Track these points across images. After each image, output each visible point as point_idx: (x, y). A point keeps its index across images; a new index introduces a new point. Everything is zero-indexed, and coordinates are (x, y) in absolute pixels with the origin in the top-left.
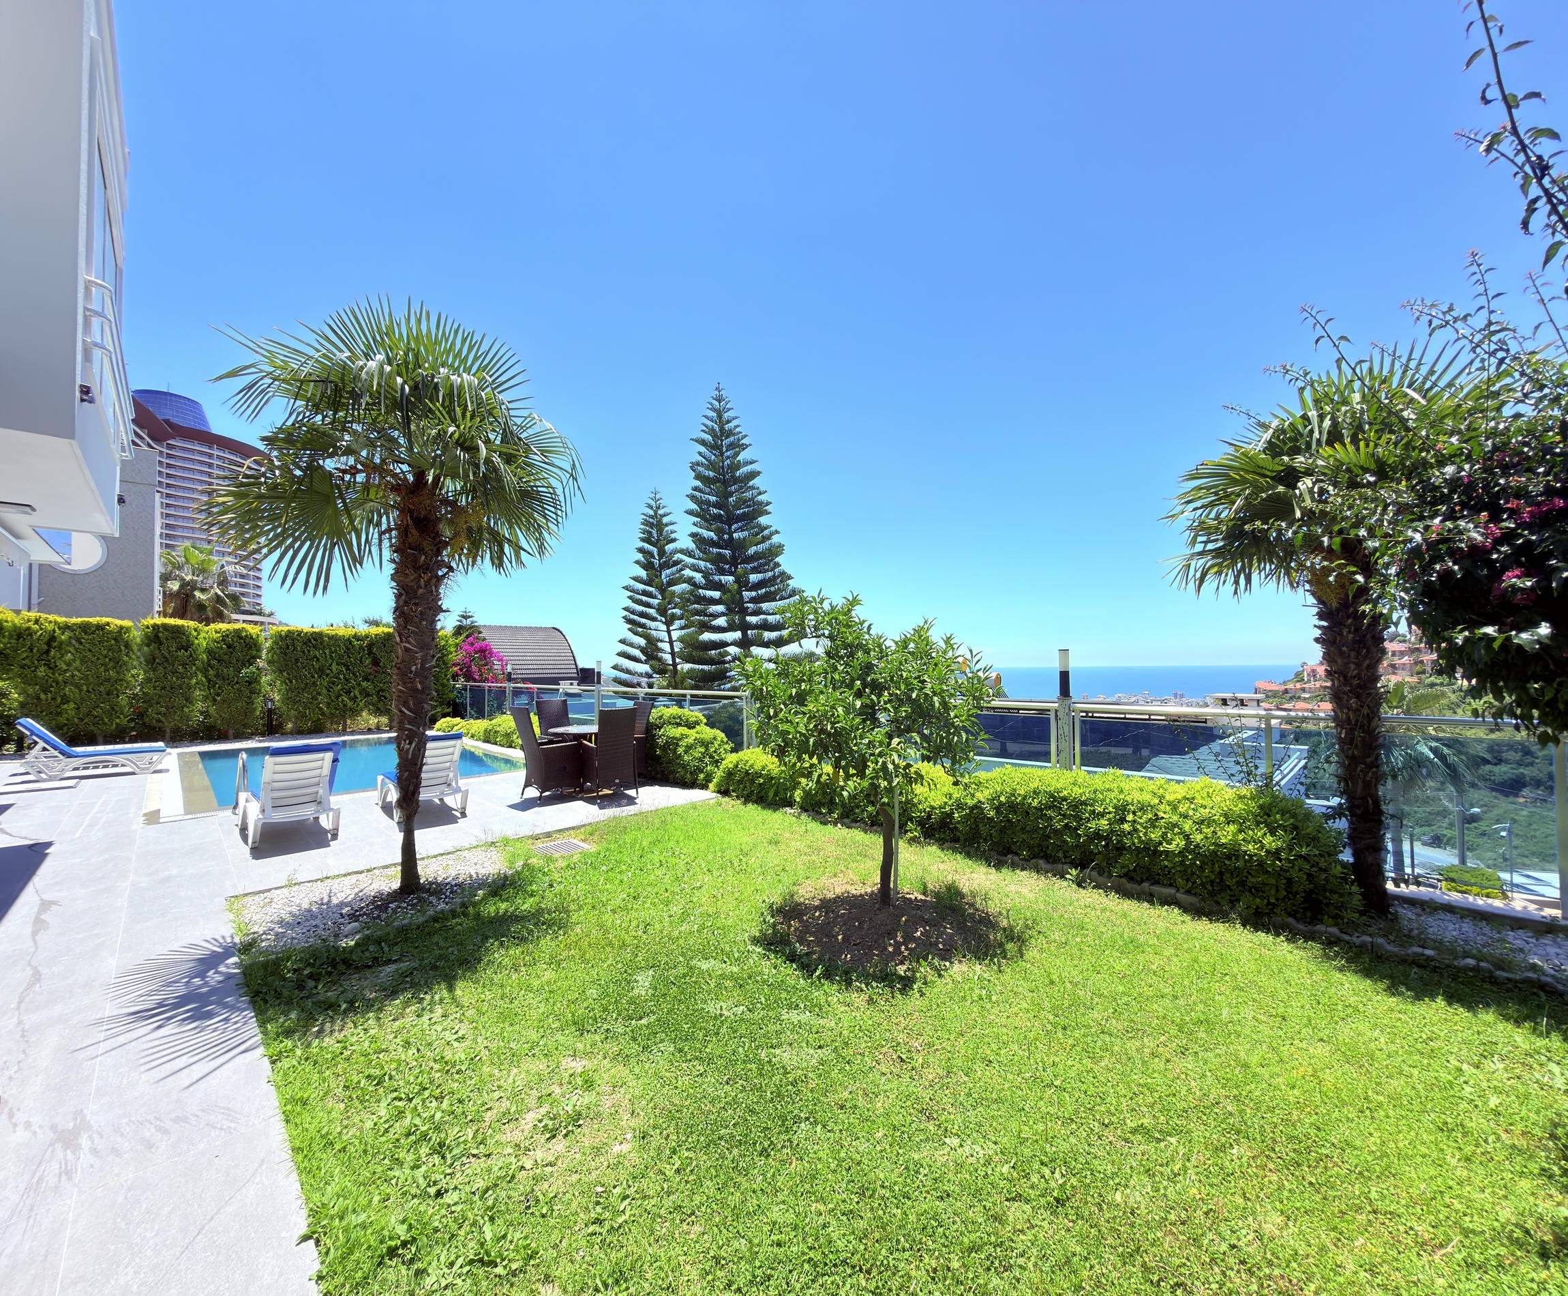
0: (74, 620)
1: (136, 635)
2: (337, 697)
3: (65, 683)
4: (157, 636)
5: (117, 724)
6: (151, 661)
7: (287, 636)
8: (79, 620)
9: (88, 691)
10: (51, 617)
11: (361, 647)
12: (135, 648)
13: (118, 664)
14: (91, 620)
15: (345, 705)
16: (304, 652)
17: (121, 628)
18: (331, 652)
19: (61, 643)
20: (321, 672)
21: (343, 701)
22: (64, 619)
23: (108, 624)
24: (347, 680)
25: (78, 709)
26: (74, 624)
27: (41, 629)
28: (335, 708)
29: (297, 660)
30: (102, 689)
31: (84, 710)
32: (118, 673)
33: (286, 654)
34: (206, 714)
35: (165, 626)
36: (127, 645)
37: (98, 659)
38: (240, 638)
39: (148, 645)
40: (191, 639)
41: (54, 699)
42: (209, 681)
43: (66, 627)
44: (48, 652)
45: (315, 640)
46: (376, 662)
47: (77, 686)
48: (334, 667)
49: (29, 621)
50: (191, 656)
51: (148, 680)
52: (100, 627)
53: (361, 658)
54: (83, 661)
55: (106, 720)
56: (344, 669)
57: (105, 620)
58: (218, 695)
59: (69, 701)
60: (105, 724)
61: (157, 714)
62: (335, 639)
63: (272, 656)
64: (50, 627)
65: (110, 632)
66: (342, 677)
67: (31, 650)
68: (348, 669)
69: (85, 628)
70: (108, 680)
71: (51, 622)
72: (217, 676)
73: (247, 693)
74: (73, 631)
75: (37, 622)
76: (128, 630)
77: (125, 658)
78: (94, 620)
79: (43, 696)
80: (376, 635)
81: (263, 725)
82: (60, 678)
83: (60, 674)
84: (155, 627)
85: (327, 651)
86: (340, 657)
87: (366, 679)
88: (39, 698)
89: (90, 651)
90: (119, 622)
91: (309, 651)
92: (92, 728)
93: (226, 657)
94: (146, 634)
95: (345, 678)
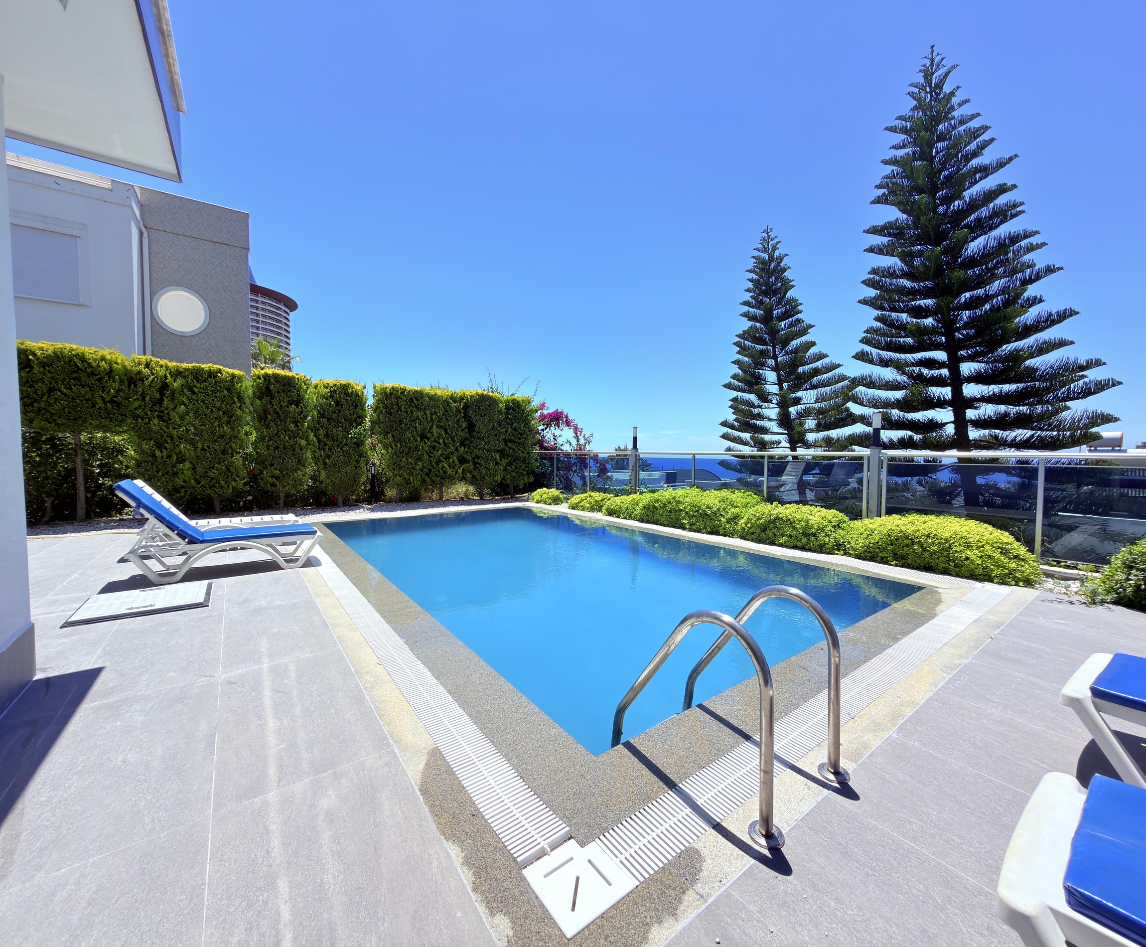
0: (185, 365)
1: (248, 386)
2: (437, 463)
3: (180, 438)
4: (268, 389)
5: (234, 488)
6: (262, 418)
7: (391, 394)
8: (190, 366)
9: (203, 449)
10: (163, 362)
11: (458, 410)
12: (247, 401)
13: (232, 420)
14: (203, 366)
15: (445, 472)
16: (407, 412)
17: (233, 376)
18: (431, 414)
19: (173, 392)
20: (423, 437)
21: (443, 467)
22: (174, 364)
23: (220, 371)
24: (445, 445)
25: (194, 469)
26: (186, 370)
27: (153, 374)
28: (436, 475)
29: (401, 422)
30: (217, 447)
31: (200, 470)
32: (232, 429)
33: (390, 414)
34: (314, 478)
35: (276, 376)
36: (240, 398)
37: (212, 412)
38: (347, 394)
39: (260, 399)
40: (302, 393)
41: (169, 457)
42: (319, 441)
43: (177, 374)
44: (160, 401)
45: (416, 399)
46: (471, 426)
47: (193, 443)
48: (435, 430)
49: (139, 364)
50: (302, 412)
51: (261, 439)
52: (212, 374)
53: (458, 421)
54: (197, 414)
55: (223, 483)
56: (443, 433)
57: (217, 367)
58: (329, 457)
59: (184, 461)
60: (222, 487)
61: (272, 477)
62: (433, 398)
63: (379, 416)
64: (162, 372)
65: (223, 381)
66: (441, 441)
67: (144, 399)
68: (446, 433)
69: (197, 374)
70: (222, 436)
71: (161, 366)
72: (327, 436)
73: (355, 456)
74: (185, 377)
75: (147, 365)
76: (240, 379)
77: (239, 412)
78: (205, 366)
79: (158, 453)
80: (471, 397)
81: (365, 491)
82: (175, 433)
83: (174, 428)
84: (266, 376)
85: (428, 413)
86: (440, 420)
87: (462, 444)
88: (154, 456)
89: (203, 402)
90: (231, 371)
91: (412, 412)
92: (209, 491)
93: (334, 416)
94: (258, 384)
95: (444, 442)
